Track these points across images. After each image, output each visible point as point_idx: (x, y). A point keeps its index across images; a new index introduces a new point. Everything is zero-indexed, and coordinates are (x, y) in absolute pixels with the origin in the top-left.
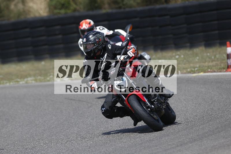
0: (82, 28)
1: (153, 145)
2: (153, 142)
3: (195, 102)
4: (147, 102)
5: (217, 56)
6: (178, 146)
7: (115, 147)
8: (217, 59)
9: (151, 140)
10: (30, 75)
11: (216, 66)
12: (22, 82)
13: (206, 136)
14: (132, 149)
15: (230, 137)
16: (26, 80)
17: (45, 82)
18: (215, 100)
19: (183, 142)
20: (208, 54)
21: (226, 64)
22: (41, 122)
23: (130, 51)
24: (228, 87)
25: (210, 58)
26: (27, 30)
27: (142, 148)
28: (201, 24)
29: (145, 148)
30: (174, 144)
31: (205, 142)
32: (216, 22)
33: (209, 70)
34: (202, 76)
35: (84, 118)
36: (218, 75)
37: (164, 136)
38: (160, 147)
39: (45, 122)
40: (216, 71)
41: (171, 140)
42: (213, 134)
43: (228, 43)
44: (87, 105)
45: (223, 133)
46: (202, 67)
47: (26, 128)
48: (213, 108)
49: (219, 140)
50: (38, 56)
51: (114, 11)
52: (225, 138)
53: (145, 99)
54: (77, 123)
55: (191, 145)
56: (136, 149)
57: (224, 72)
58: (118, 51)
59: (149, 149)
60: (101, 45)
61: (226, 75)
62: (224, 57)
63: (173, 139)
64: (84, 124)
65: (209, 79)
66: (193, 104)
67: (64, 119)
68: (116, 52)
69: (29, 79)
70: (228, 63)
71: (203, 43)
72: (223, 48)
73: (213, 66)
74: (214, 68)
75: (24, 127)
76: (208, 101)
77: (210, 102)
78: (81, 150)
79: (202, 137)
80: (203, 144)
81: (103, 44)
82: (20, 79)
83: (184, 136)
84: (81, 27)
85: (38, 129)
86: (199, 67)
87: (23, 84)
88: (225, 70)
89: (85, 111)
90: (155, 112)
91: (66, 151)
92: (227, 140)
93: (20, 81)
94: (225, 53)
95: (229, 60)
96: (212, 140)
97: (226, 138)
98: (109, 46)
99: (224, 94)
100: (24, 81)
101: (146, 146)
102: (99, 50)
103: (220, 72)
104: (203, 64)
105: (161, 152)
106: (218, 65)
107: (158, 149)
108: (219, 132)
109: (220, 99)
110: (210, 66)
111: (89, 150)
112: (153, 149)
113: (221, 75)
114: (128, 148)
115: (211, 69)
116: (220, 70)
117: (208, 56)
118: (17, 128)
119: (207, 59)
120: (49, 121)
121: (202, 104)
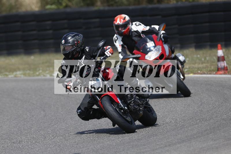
0: (116, 24)
1: (141, 144)
2: (142, 141)
3: (184, 103)
4: (121, 103)
5: (207, 58)
6: (166, 146)
7: (103, 144)
8: (208, 61)
9: (139, 139)
10: (19, 69)
11: (206, 68)
12: (11, 76)
13: (195, 137)
14: (120, 147)
15: (218, 140)
16: (15, 73)
17: (34, 76)
18: (205, 102)
19: (171, 142)
20: (199, 56)
21: (216, 66)
22: (29, 117)
23: (108, 50)
24: (218, 90)
25: (200, 60)
26: (19, 24)
27: (130, 147)
28: (192, 26)
29: (133, 146)
30: (162, 144)
31: (194, 143)
32: (208, 24)
33: (199, 72)
34: (191, 77)
35: (72, 114)
36: (208, 77)
37: (152, 136)
38: (148, 147)
39: (33, 116)
40: (206, 73)
41: (159, 140)
42: (202, 136)
43: (219, 45)
44: (76, 101)
45: (212, 135)
46: (192, 69)
47: (14, 122)
48: (202, 110)
49: (208, 142)
50: (28, 50)
51: (107, 8)
52: (213, 141)
53: (119, 100)
54: (65, 119)
55: (179, 145)
56: (124, 147)
57: (214, 74)
58: (95, 52)
59: (137, 148)
60: (79, 47)
61: (215, 78)
62: (214, 59)
63: (161, 139)
64: (72, 120)
65: (198, 81)
66: (182, 104)
67: (52, 114)
68: (93, 54)
69: (18, 73)
70: (218, 65)
71: (194, 44)
72: (214, 50)
73: (203, 68)
74: (204, 70)
75: (11, 120)
76: (197, 103)
77: (200, 104)
78: (69, 146)
79: (191, 138)
80: (191, 146)
81: (81, 46)
82: (9, 72)
83: (172, 137)
84: (115, 22)
85: (25, 123)
86: (189, 68)
87: (12, 77)
88: (215, 73)
89: (74, 107)
90: (129, 114)
91: (54, 147)
92: (216, 143)
93: (9, 75)
94: (216, 55)
95: (219, 63)
96: (200, 141)
97: (215, 140)
98: (87, 48)
99: (213, 96)
100: (13, 74)
101: (134, 145)
102: (77, 52)
103: (210, 74)
104: (193, 65)
105: (149, 151)
106: (208, 67)
107: (146, 148)
108: (208, 135)
109: (210, 101)
110: (200, 67)
111: (76, 147)
112: (141, 148)
113: (211, 78)
114: (116, 146)
115: (201, 71)
116: (210, 72)
117: (198, 57)
118: (5, 122)
119: (198, 61)
120: (37, 115)
121: (192, 105)
